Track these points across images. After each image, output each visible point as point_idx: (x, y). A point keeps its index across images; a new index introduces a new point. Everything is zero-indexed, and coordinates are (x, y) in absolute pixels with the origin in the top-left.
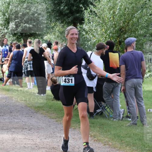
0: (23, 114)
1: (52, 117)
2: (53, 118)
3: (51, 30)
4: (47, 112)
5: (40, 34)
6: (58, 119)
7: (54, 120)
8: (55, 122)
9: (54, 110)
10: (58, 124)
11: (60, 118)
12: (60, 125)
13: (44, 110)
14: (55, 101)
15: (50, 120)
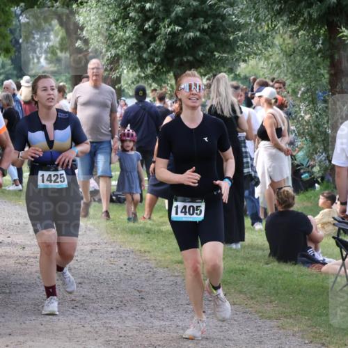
0: (180, 303)
1: (267, 315)
2: (270, 318)
3: (260, 44)
4: (252, 298)
5: (227, 59)
6: (285, 320)
7: (274, 323)
8: (276, 330)
9: (273, 292)
10: (287, 336)
11: (291, 317)
12: (291, 338)
13: (241, 292)
14: (276, 263)
15: (260, 323)
